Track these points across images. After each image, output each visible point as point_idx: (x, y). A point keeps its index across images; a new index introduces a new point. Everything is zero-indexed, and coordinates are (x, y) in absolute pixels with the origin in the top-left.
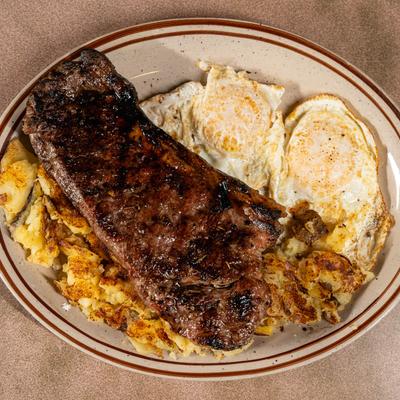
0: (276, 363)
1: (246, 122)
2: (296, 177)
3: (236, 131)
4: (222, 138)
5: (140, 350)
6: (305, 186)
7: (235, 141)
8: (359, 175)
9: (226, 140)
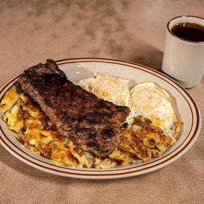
0: (128, 171)
1: (112, 87)
2: (135, 106)
3: (108, 89)
4: (102, 92)
5: (57, 164)
6: (140, 109)
7: (108, 93)
8: (164, 106)
9: (104, 93)
